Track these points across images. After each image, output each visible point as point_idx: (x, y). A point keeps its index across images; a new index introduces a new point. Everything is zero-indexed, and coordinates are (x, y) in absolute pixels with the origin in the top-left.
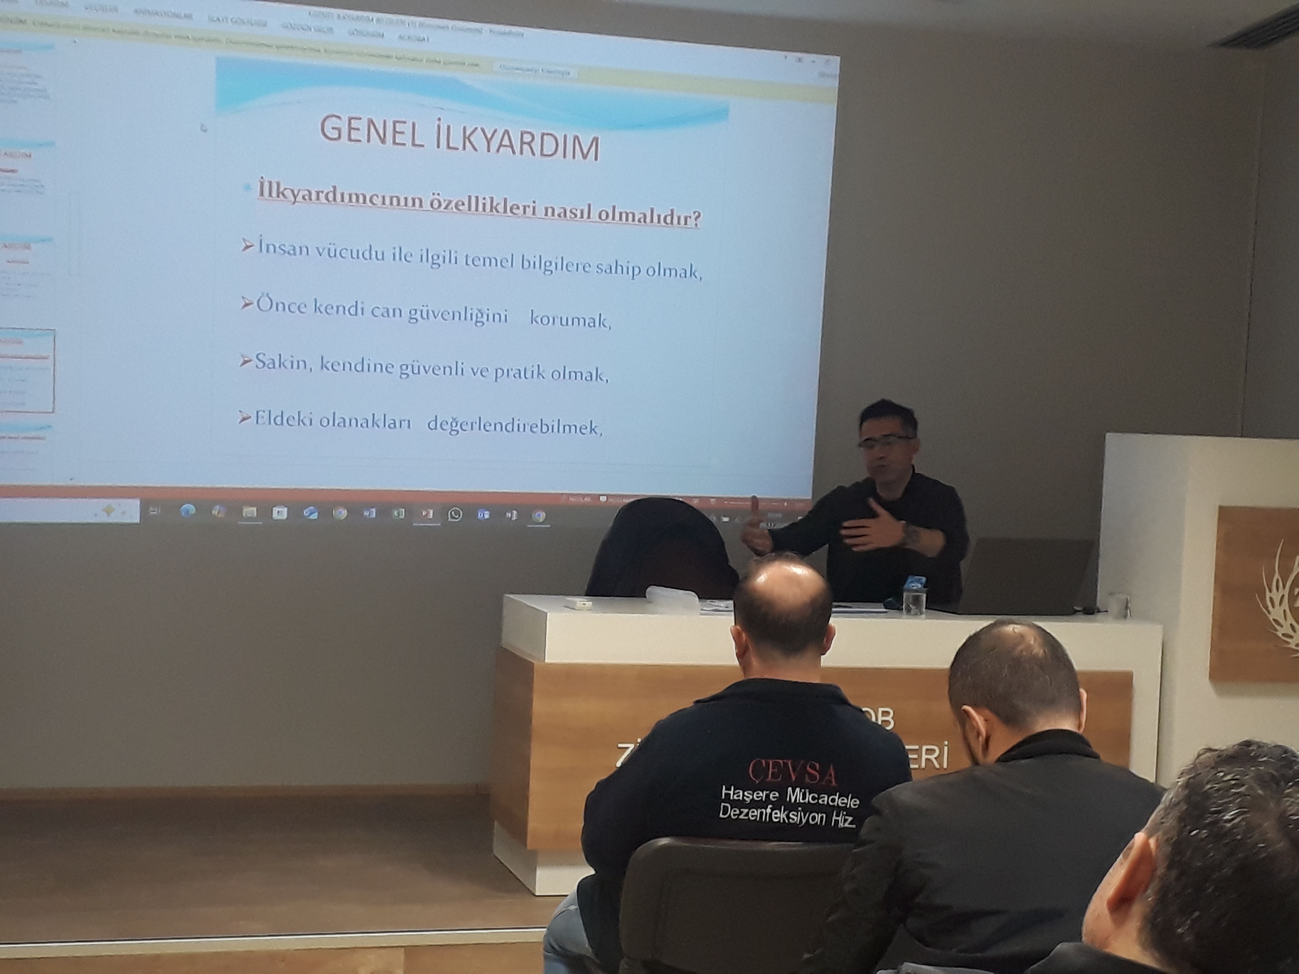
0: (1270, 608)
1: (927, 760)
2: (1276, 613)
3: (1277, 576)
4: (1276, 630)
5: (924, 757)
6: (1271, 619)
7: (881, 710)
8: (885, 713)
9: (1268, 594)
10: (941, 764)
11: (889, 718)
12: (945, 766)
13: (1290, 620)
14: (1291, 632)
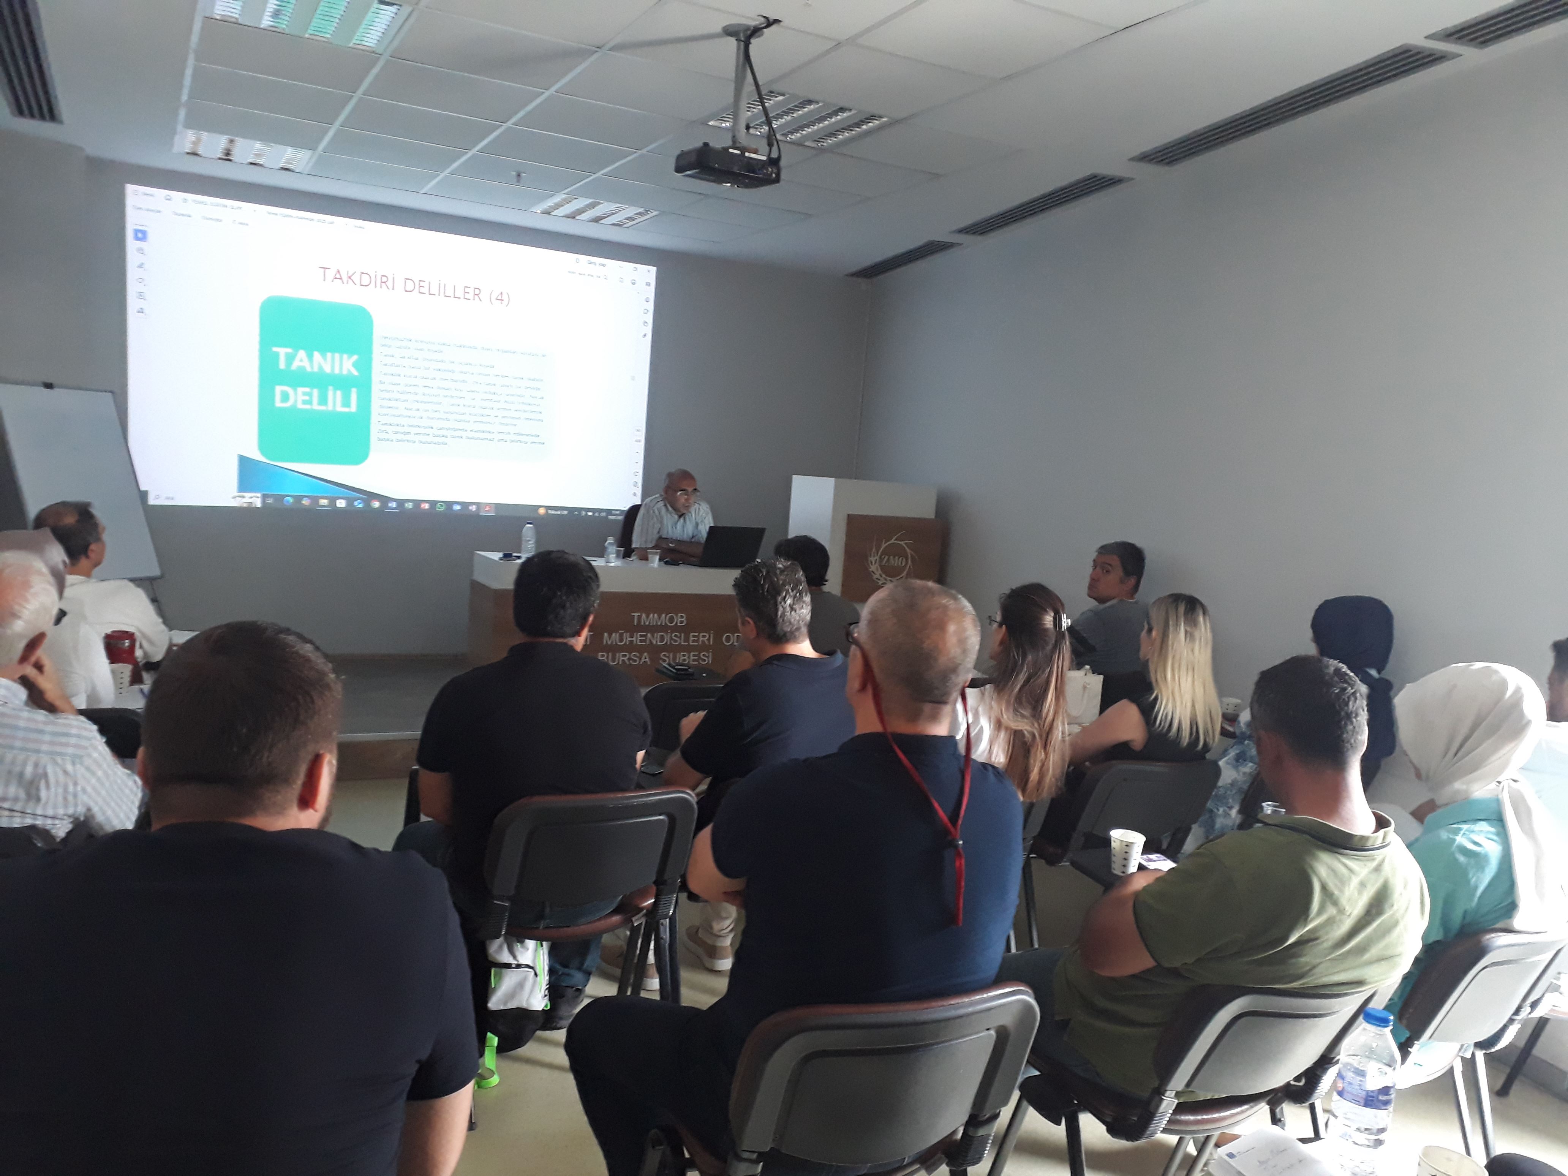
0: (870, 565)
1: (703, 641)
2: (873, 568)
3: (874, 549)
4: (872, 576)
5: (701, 639)
6: (870, 570)
7: (679, 615)
9: (870, 558)
10: (709, 643)
11: (683, 619)
12: (711, 643)
13: (880, 572)
14: (879, 578)
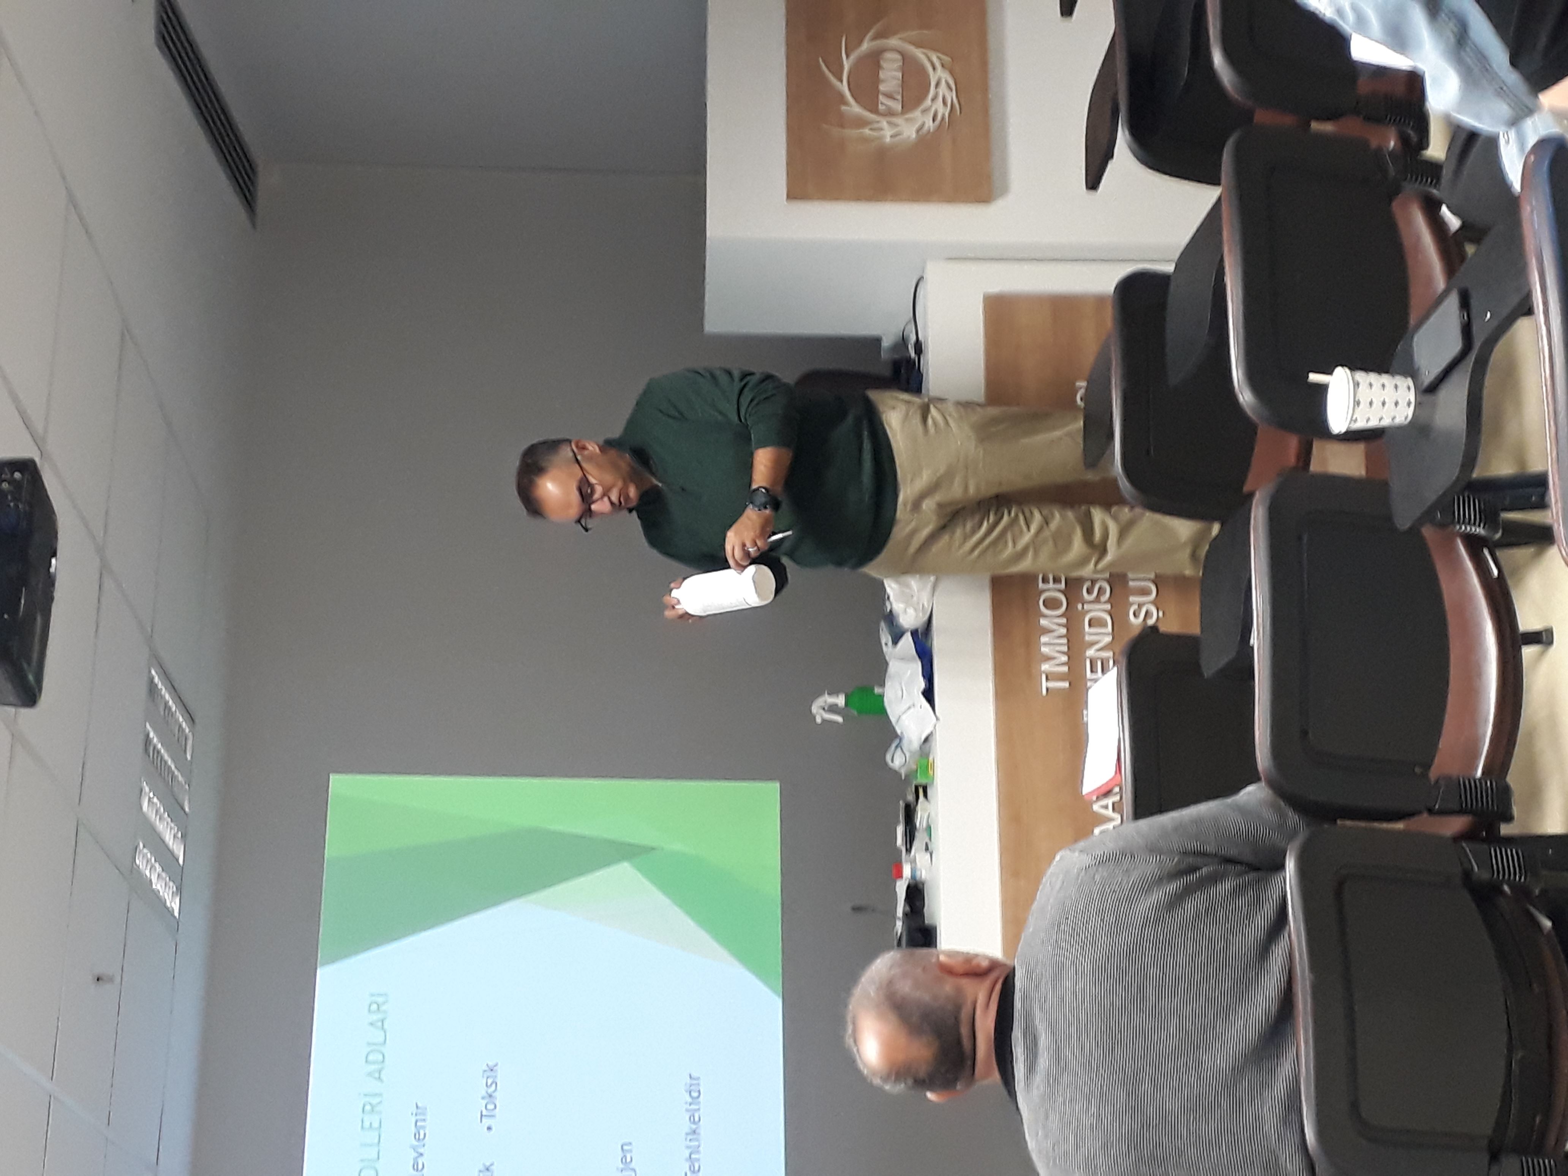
3: (865, 132)
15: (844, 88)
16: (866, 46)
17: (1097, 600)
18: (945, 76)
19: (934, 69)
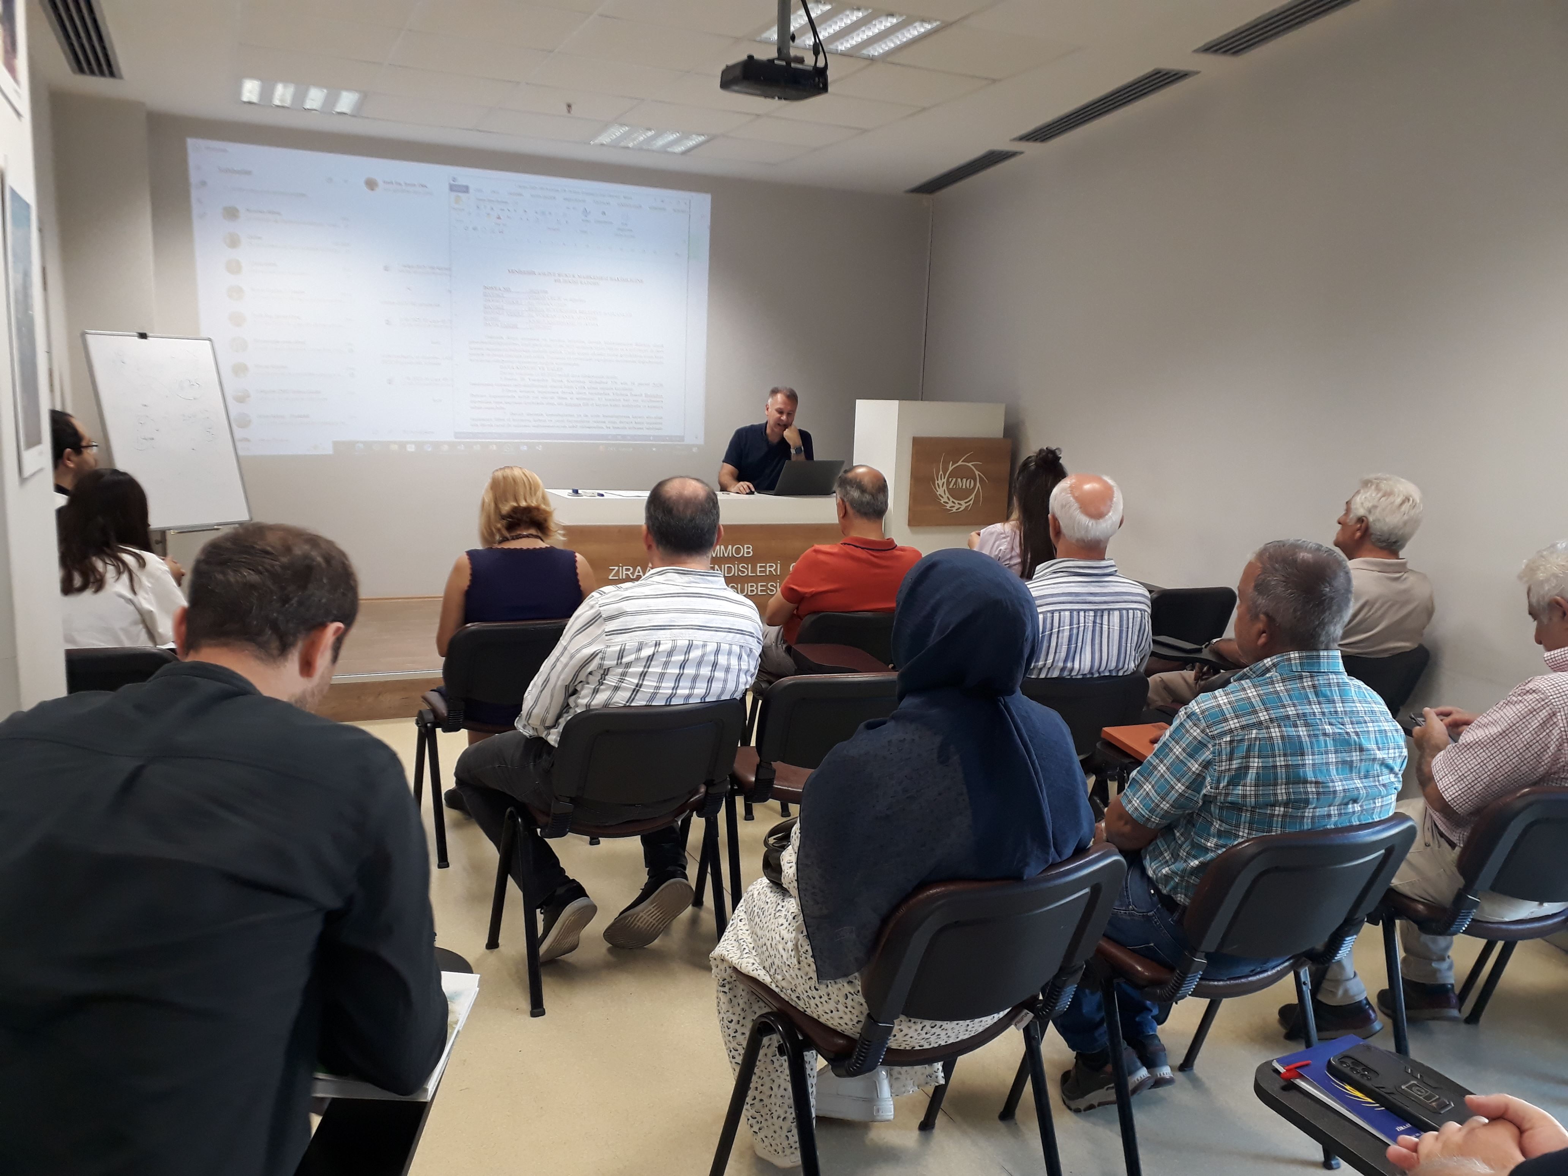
0: (938, 488)
1: (770, 572)
2: (940, 491)
3: (941, 472)
4: (940, 500)
5: (768, 569)
6: (938, 493)
7: (746, 546)
8: (748, 548)
9: (936, 482)
10: (776, 573)
11: (750, 550)
13: (947, 495)
14: (948, 501)
15: (960, 463)
16: (977, 473)
17: (739, 570)
18: (963, 508)
19: (966, 503)
